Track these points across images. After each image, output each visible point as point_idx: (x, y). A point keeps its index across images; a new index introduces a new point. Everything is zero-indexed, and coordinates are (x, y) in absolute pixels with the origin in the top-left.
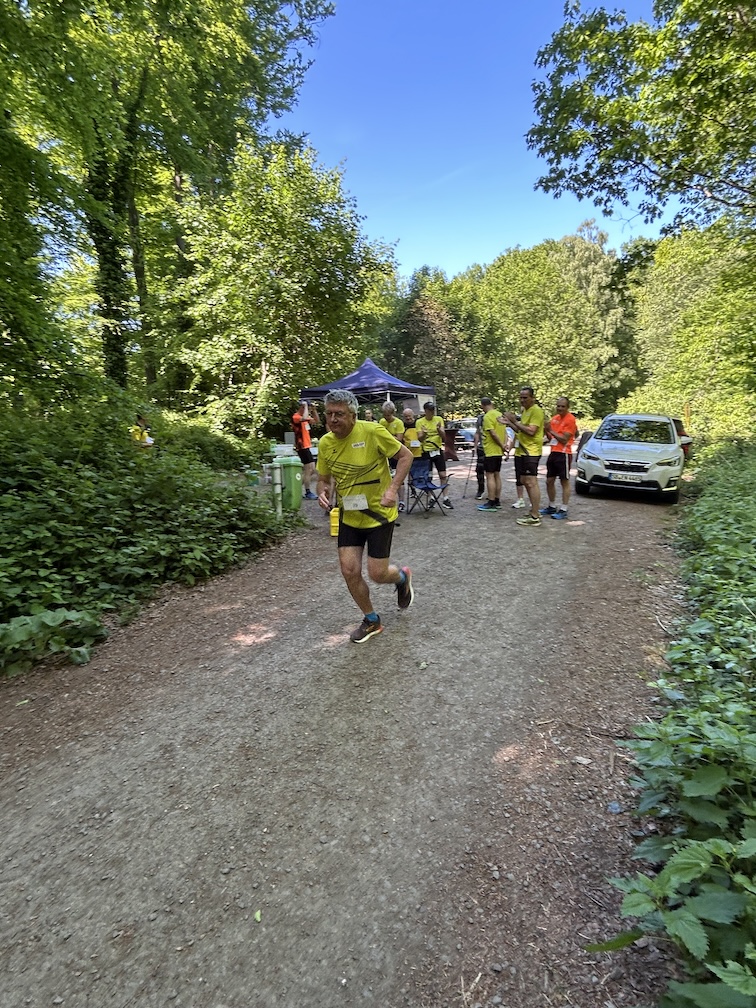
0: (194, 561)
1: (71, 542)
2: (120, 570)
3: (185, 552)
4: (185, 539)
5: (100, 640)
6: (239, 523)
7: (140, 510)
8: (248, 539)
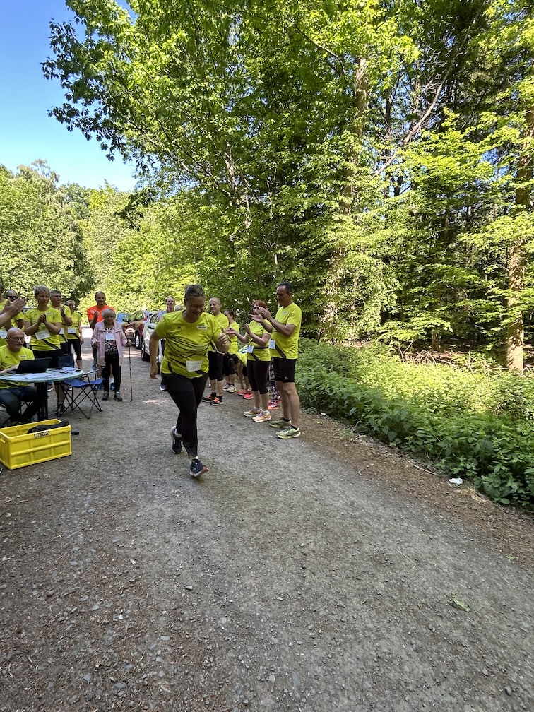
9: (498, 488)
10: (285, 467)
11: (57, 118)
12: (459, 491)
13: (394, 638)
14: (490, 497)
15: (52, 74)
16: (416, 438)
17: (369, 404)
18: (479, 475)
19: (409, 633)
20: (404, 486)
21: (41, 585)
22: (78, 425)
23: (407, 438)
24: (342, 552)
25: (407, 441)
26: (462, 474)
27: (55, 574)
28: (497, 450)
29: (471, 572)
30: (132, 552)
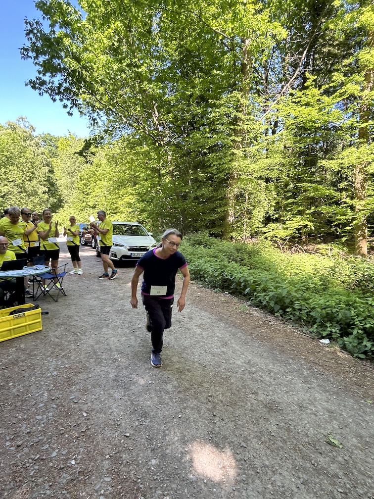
9: (356, 346)
10: (199, 334)
11: (32, 86)
12: (327, 349)
13: (285, 473)
14: (351, 353)
15: (27, 55)
16: (294, 309)
17: (259, 285)
18: (342, 336)
19: (297, 468)
20: (287, 346)
21: (12, 437)
22: (49, 306)
23: (288, 310)
24: (243, 401)
25: (288, 312)
26: (329, 336)
27: (24, 427)
28: (354, 318)
29: (341, 415)
30: (84, 406)
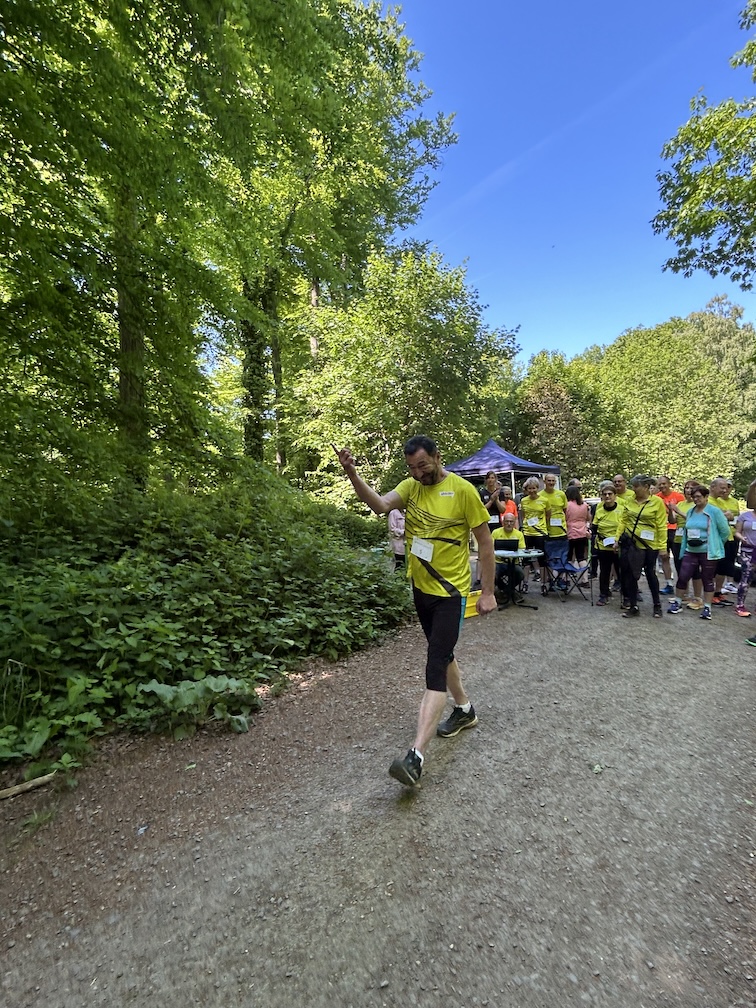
0: (338, 636)
1: (229, 610)
2: (271, 641)
3: (330, 626)
4: (328, 613)
5: (255, 710)
6: (378, 599)
7: (289, 583)
8: (385, 617)
11: (673, 269)
